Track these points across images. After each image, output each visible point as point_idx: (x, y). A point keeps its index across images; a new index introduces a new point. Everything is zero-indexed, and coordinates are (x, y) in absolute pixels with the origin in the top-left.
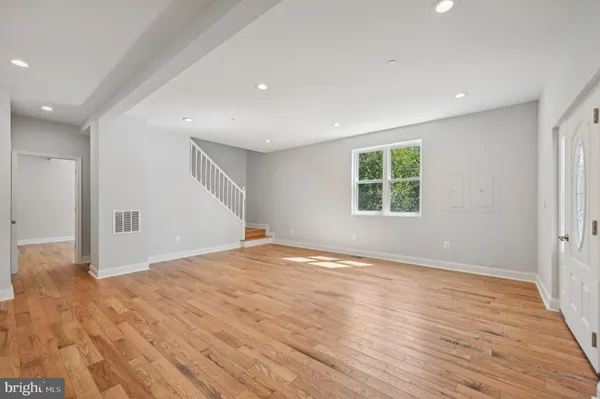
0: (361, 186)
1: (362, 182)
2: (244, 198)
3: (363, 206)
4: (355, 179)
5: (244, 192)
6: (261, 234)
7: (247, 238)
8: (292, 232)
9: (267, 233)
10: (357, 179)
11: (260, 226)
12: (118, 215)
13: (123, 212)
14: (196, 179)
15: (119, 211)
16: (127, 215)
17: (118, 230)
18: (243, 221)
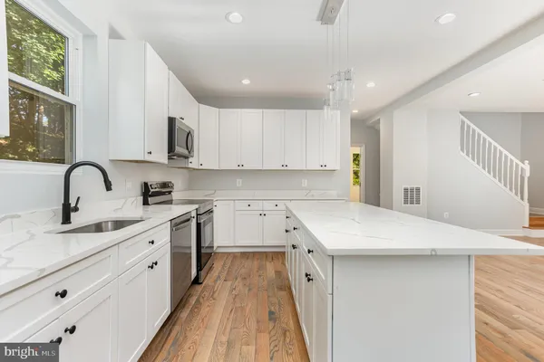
2: (527, 174)
5: (526, 167)
12: (406, 190)
13: (409, 187)
14: (464, 155)
15: (406, 186)
16: (412, 190)
17: (406, 202)
18: (525, 203)
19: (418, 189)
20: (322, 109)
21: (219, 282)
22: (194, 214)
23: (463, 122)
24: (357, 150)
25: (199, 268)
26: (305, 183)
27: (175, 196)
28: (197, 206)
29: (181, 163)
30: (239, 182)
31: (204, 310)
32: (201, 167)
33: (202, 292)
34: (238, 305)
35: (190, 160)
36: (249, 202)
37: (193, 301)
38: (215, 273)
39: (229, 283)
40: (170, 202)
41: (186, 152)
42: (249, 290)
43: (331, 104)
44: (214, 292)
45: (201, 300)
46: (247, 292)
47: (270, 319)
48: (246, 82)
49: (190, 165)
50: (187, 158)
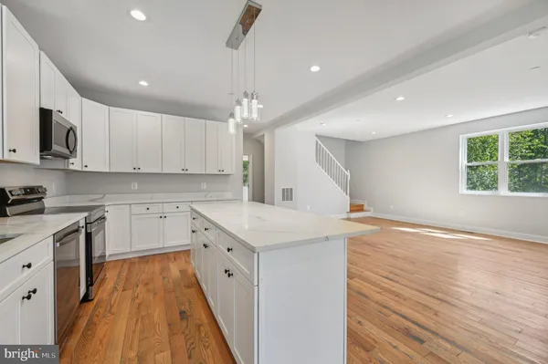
0: (469, 167)
1: (470, 164)
2: (349, 178)
3: (472, 186)
4: (463, 161)
5: (348, 174)
6: (359, 208)
7: (351, 211)
8: (392, 207)
9: (366, 207)
10: (465, 162)
11: (361, 202)
12: (283, 189)
14: (318, 164)
15: (284, 187)
16: (287, 190)
17: (283, 200)
18: (348, 198)
19: (291, 189)
21: (116, 294)
22: (82, 223)
23: (317, 142)
24: (246, 158)
25: (89, 284)
26: (204, 186)
27: (48, 202)
28: (86, 214)
29: (60, 164)
30: (135, 186)
31: (101, 330)
32: (85, 169)
33: (95, 309)
34: (144, 313)
35: (71, 160)
36: (148, 206)
37: (83, 323)
38: (109, 285)
39: (129, 293)
40: (41, 211)
41: (66, 151)
42: (155, 294)
44: (111, 307)
45: (95, 319)
46: (151, 298)
47: (182, 319)
48: (143, 83)
49: (71, 167)
50: (66, 158)
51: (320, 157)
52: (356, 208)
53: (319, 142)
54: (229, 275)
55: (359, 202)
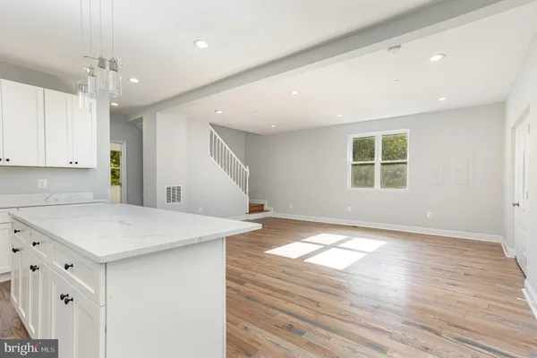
1: (356, 163)
2: (248, 175)
5: (247, 170)
7: (251, 211)
10: (351, 160)
12: (169, 189)
13: (171, 186)
14: (213, 159)
15: (169, 186)
16: (174, 189)
17: (168, 201)
18: (247, 196)
19: (179, 189)
20: (74, 93)
23: (212, 133)
24: (117, 148)
26: (42, 185)
43: (89, 90)
51: (215, 150)
52: (255, 208)
53: (215, 133)
54: (66, 302)
55: (259, 202)
